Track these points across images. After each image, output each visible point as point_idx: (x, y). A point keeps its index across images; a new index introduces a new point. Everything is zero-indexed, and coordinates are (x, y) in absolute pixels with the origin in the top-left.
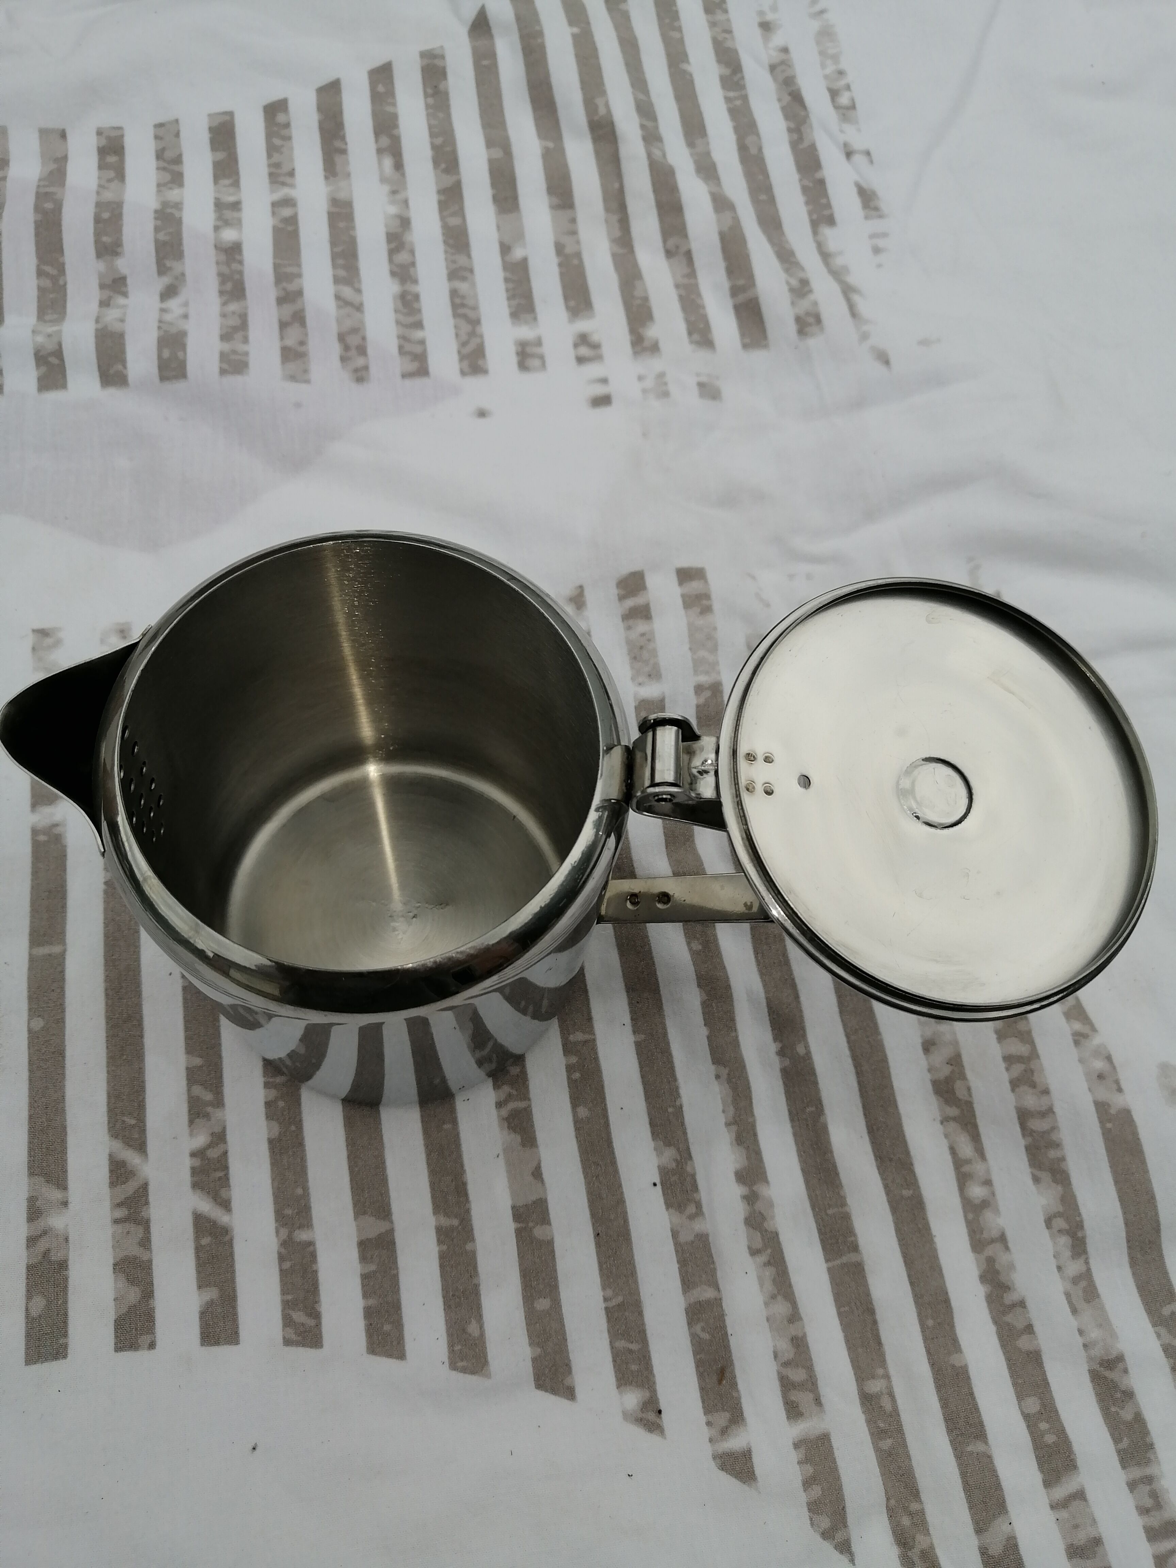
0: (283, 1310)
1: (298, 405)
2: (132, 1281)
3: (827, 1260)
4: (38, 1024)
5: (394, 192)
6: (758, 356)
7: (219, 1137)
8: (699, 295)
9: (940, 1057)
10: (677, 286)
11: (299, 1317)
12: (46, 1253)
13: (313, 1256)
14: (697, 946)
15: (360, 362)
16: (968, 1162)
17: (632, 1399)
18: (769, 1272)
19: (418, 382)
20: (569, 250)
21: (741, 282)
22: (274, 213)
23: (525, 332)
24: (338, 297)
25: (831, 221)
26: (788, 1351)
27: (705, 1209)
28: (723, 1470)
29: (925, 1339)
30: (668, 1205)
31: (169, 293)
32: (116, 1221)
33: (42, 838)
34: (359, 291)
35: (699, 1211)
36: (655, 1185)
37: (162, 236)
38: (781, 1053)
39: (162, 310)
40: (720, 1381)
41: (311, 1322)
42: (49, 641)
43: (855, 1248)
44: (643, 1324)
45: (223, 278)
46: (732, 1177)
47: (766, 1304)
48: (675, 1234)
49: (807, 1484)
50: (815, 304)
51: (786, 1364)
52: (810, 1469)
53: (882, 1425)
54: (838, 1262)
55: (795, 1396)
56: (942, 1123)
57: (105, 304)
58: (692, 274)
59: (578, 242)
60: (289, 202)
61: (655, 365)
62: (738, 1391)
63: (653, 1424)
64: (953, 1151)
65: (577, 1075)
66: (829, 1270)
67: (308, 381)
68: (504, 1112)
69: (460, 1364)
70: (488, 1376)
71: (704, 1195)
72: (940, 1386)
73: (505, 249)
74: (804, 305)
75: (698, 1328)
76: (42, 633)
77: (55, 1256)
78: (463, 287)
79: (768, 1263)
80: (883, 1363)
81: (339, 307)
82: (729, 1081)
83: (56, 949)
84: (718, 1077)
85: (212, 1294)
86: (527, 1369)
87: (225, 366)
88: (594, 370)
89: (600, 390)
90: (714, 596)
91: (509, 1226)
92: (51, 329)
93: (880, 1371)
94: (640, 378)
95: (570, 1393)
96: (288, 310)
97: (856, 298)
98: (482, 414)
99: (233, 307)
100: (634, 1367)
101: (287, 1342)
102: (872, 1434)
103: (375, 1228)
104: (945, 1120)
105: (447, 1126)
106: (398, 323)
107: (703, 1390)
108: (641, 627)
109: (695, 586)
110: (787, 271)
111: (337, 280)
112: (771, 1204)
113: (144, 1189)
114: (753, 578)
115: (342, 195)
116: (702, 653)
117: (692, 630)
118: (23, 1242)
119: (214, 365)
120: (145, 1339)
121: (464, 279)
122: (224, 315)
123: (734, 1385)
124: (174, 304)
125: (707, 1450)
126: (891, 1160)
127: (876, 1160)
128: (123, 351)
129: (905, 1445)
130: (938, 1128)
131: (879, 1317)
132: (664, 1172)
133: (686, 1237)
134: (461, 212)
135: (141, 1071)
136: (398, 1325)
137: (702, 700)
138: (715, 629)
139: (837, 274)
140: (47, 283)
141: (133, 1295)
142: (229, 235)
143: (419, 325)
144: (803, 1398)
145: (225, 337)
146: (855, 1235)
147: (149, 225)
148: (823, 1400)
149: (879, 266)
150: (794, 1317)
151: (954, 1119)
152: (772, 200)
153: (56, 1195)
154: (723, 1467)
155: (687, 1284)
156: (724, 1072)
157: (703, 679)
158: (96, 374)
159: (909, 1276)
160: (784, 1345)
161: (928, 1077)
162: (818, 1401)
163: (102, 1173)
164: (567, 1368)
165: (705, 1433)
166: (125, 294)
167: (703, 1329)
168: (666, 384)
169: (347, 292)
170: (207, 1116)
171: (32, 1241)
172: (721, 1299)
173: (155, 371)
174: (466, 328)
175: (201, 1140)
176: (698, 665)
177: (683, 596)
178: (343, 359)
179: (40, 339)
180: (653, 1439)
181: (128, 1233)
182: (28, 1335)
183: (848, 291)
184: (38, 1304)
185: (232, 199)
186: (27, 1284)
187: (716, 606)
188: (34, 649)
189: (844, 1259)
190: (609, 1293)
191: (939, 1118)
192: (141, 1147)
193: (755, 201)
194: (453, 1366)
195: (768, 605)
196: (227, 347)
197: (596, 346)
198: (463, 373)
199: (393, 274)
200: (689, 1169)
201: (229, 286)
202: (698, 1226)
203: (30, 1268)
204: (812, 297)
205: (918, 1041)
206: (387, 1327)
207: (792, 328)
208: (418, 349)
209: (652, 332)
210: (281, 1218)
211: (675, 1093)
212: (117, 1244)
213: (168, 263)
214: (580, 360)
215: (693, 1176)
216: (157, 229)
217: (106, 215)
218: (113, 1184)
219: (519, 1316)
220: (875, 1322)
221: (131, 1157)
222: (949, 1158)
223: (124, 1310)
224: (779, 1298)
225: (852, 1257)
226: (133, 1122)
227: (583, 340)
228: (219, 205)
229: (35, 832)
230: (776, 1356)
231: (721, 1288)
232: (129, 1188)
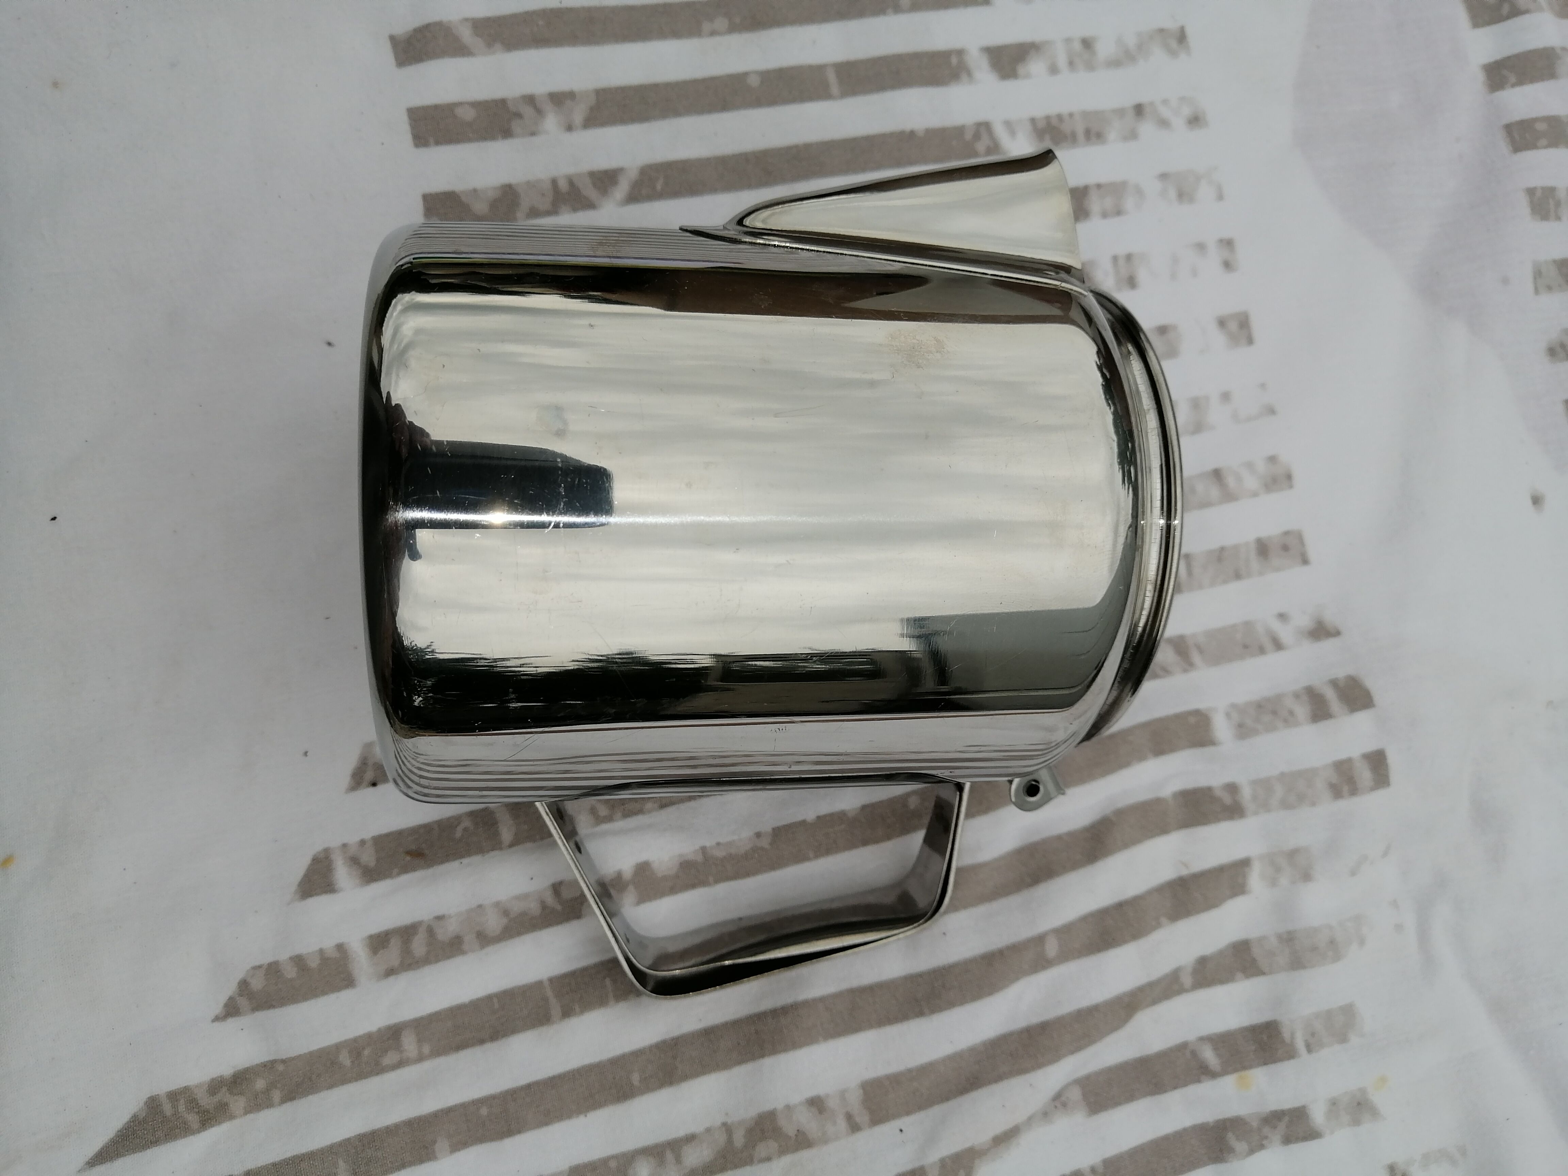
1: (1505, 281)
2: (495, 204)
3: (551, 980)
4: (754, 81)
9: (806, 1120)
12: (519, 115)
16: (678, 1160)
18: (533, 907)
26: (445, 933)
27: (605, 827)
28: (313, 860)
29: (464, 1106)
32: (554, 182)
33: (954, 60)
35: (600, 820)
42: (1174, 44)
43: (567, 1013)
46: (642, 859)
47: (497, 904)
49: (299, 961)
51: (430, 931)
52: (314, 963)
53: (366, 1052)
54: (549, 993)
55: (395, 944)
56: (724, 1124)
62: (399, 874)
63: (362, 778)
64: (690, 1139)
66: (539, 984)
67: (1537, 291)
71: (620, 824)
72: (410, 1124)
75: (467, 823)
76: (1182, 37)
77: (516, 126)
79: (544, 907)
80: (438, 1052)
82: (755, 849)
83: (835, 89)
84: (758, 835)
87: (1539, 193)
90: (1356, 800)
93: (426, 1050)
98: (1537, 500)
102: (355, 1040)
104: (727, 1128)
107: (400, 834)
108: (1302, 711)
109: (1365, 775)
113: (588, 205)
114: (1385, 854)
116: (1279, 791)
117: (1309, 775)
118: (529, 91)
119: (1537, 181)
123: (406, 869)
125: (333, 840)
126: (674, 1057)
127: (673, 1039)
128: (1533, 80)
129: (344, 1081)
130: (717, 1120)
131: (489, 1046)
135: (713, 190)
137: (1218, 793)
138: (1313, 804)
141: (480, 207)
144: (392, 954)
146: (582, 1012)
148: (392, 979)
150: (485, 940)
151: (730, 1140)
153: (578, 117)
154: (316, 860)
155: (517, 808)
156: (765, 843)
157: (1246, 793)
158: (1498, 57)
159: (537, 1083)
160: (451, 928)
161: (779, 1105)
162: (390, 972)
163: (603, 163)
165: (353, 839)
167: (466, 828)
171: (530, 100)
172: (501, 849)
173: (1517, 117)
176: (1264, 785)
177: (1349, 761)
180: (345, 780)
181: (543, 195)
182: (436, 107)
184: (468, 114)
186: (487, 102)
187: (1346, 804)
188: (1161, 31)
189: (553, 1001)
191: (729, 1121)
192: (634, 198)
195: (1353, 873)
196: (1563, 194)
203: (503, 102)
205: (819, 1090)
212: (530, 185)
218: (592, 175)
220: (482, 1042)
221: (622, 190)
222: (681, 1133)
223: (464, 199)
224: (505, 921)
225: (556, 1010)
226: (659, 187)
229: (960, 53)
230: (440, 918)
231: (514, 849)
232: (590, 192)
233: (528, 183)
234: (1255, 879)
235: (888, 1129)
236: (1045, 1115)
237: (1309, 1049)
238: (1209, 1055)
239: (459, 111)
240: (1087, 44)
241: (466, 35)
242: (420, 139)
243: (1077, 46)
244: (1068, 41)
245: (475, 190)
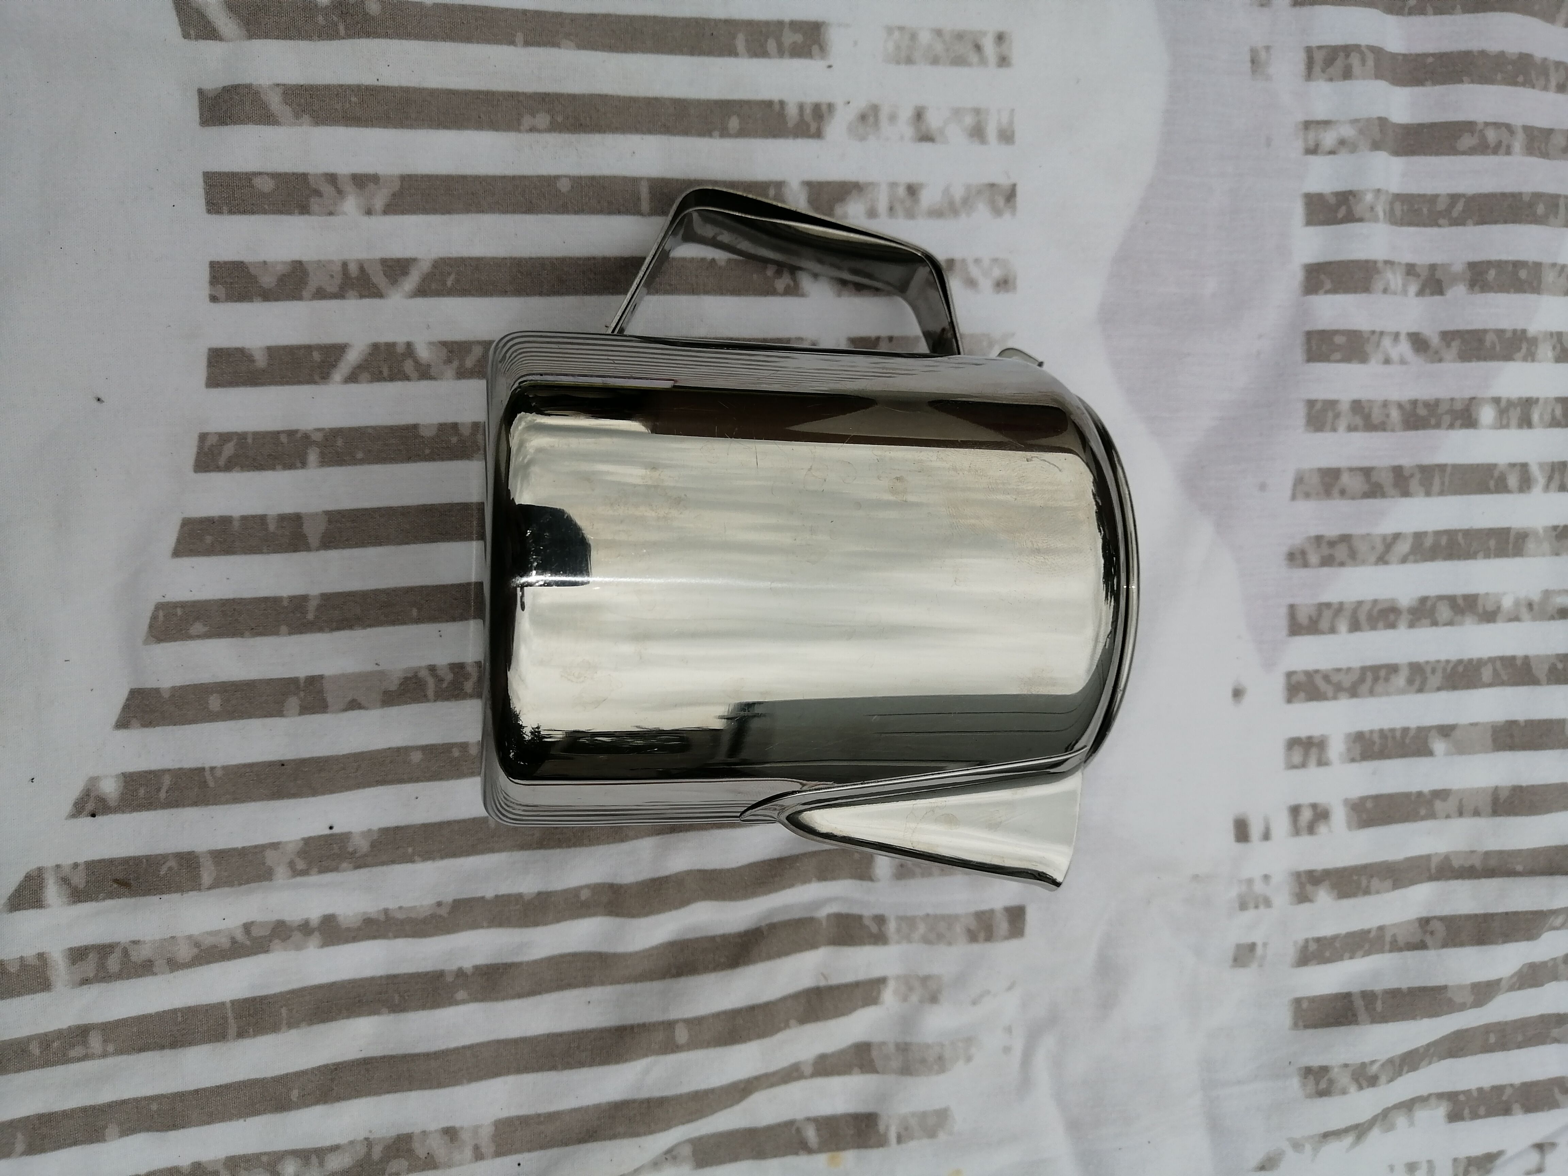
0: (236, 433)
1: (1263, 487)
2: (282, 279)
3: (233, 1002)
4: (564, 186)
5: (1530, 606)
6: (1284, 1016)
7: (425, 373)
8: (1368, 953)
9: (438, 1147)
10: (1381, 928)
11: (229, 449)
12: (318, 193)
13: (291, 466)
14: (585, 895)
15: (1314, 558)
16: (321, 1164)
17: (110, 788)
18: (225, 942)
19: (1282, 623)
20: (1438, 805)
21: (1379, 1006)
22: (1513, 465)
23: (1336, 748)
24: (1397, 536)
25: (1454, 1117)
26: (139, 955)
27: (299, 879)
28: (26, 877)
29: (136, 1100)
30: (308, 841)
31: (1419, 343)
32: (345, 265)
34: (1404, 560)
35: (296, 873)
36: (331, 828)
37: (1490, 338)
38: (460, 973)
39: (1396, 336)
40: (116, 881)
41: (222, 462)
42: (1001, 202)
43: (241, 1034)
44: (184, 806)
45: (1433, 406)
46: (329, 911)
47: (190, 937)
48: (275, 846)
50: (1344, 1092)
51: (126, 952)
52: (14, 968)
53: (55, 1044)
54: (230, 1014)
55: (92, 957)
56: (367, 1139)
57: (1411, 270)
58: (1396, 947)
59: (1448, 817)
60: (1526, 484)
61: (1282, 898)
62: (104, 899)
63: (83, 808)
64: (335, 1148)
65: (456, 753)
66: (223, 1004)
67: (1294, 497)
68: (424, 674)
69: (161, 614)
70: (146, 642)
71: (314, 879)
72: (84, 1110)
73: (1446, 731)
74: (1344, 1079)
75: (172, 863)
76: (1011, 195)
77: (314, 202)
78: (1400, 680)
79: (234, 941)
80: (119, 1052)
81: (1384, 537)
82: (433, 916)
83: (645, 206)
84: (439, 904)
85: (261, 361)
86: (150, 682)
87: (1318, 406)
88: (1281, 824)
89: (1256, 831)
90: (988, 946)
91: (302, 671)
92: (1380, 211)
93: (111, 1048)
94: (1266, 878)
95: (123, 723)
96: (1387, 479)
97: (1349, 1139)
98: (1238, 694)
99: (1395, 415)
100: (142, 792)
101: (203, 437)
102: (46, 1034)
103: (313, 532)
104: (369, 1143)
105: (415, 612)
106: (1360, 603)
107: (111, 862)
109: (1003, 926)
110: (1391, 1061)
111: (1419, 536)
112: (299, 948)
113: (378, 294)
114: (1010, 988)
115: (1531, 545)
116: (922, 928)
117: (950, 920)
118: (332, 170)
119: (1321, 393)
120: (221, 291)
121: (1410, 681)
122: (1385, 404)
123: (111, 896)
124: (1405, 347)
125: (47, 860)
126: (332, 1080)
127: (334, 1064)
128: (1347, 290)
129: (32, 1067)
130: (361, 1135)
131: (167, 1052)
132: (344, 837)
133: (271, 857)
134: (1497, 682)
135: (503, 293)
136: (210, 551)
137: (867, 922)
138: (950, 944)
139: (1384, 1118)
140: (1441, 206)
141: (268, 281)
142: (1487, 415)
143: (1355, 627)
144: (89, 967)
145: (1357, 406)
146: (252, 1037)
147: (1506, 324)
148: (85, 987)
149: (1392, 1168)
150: (174, 965)
151: (369, 1154)
152: (1487, 1049)
153: (379, 202)
154: (28, 878)
155: (220, 856)
156: (444, 912)
157: (892, 926)
158: (1321, 259)
159: (205, 1090)
160: (145, 953)
161: (417, 1130)
162: (85, 982)
163: (396, 251)
164: (148, 724)
165: (67, 861)
166: (1420, 293)
167: (170, 869)
168: (1257, 907)
169: (1403, 547)
170: (449, 361)
171: (332, 178)
172: (200, 890)
173: (1320, 326)
174: (1347, 681)
175: (423, 353)
176: (908, 922)
177: (992, 912)
178: (1319, 539)
179: (1369, 197)
180: (67, 807)
181: (332, 276)
182: (234, 175)
183: (1360, 1131)
184: (266, 185)
185: (1535, 417)
186: (286, 174)
187: (977, 948)
188: (992, 185)
189: (231, 1021)
190: (219, 773)
191: (372, 1137)
192: (422, 292)
193: (1488, 1029)
194: (159, 607)
195: (974, 1003)
196: (1345, 407)
197: (1311, 829)
198: (1290, 675)
199: (1424, 600)
200: (344, 865)
201: (1422, 412)
202: (281, 871)
203: (304, 177)
204: (1353, 1088)
205: (456, 1123)
206: (209, 539)
207: (1316, 1061)
208: (1324, 624)
209: (1324, 897)
210: (334, 433)
211: (428, 856)
212: (321, 265)
213: (1455, 344)
214: (1295, 811)
215: (335, 869)
216: (1500, 333)
217: (1523, 274)
218: (384, 262)
219: (205, 677)
220: (163, 1048)
221: (411, 282)
222: (328, 1143)
223: (252, 271)
224: (196, 950)
225: (232, 1030)
226: (449, 283)
227: (1321, 814)
228: (1528, 403)
230: (135, 942)
231: (211, 892)
232: (379, 278)
233: (319, 262)
234: (888, 995)
235: (509, 1161)
236: (656, 1164)
237: (900, 1140)
238: (811, 1134)
239: (257, 182)
240: (912, 190)
241: (275, 102)
242: (214, 206)
243: (901, 191)
244: (893, 185)
245: (265, 263)
